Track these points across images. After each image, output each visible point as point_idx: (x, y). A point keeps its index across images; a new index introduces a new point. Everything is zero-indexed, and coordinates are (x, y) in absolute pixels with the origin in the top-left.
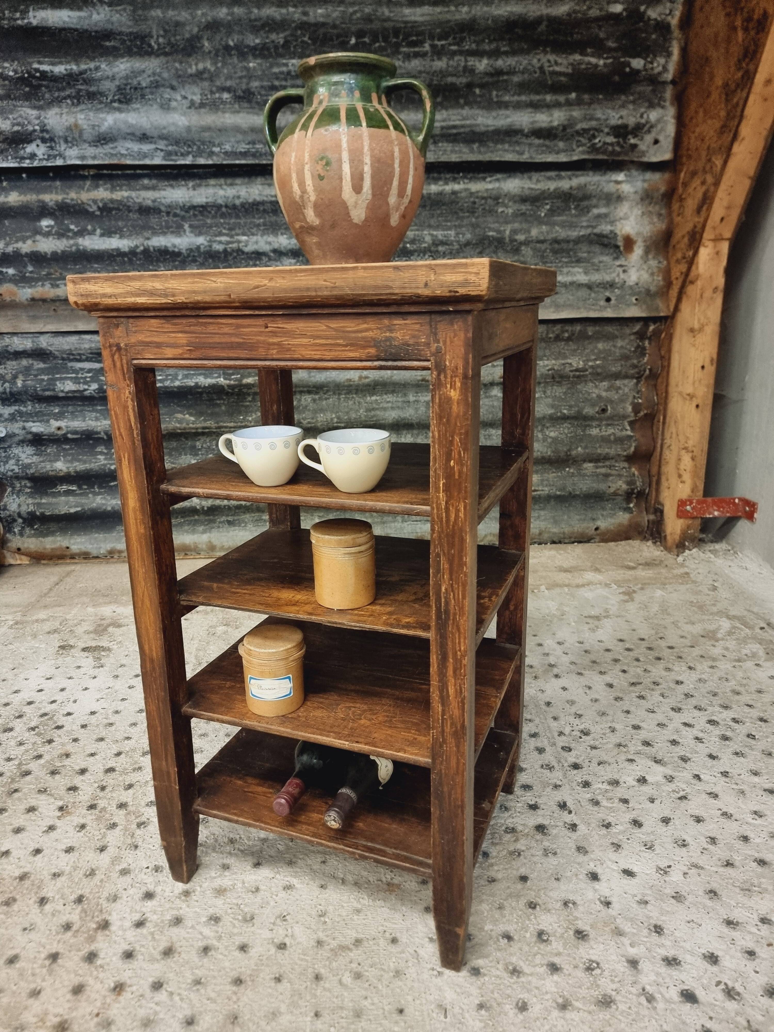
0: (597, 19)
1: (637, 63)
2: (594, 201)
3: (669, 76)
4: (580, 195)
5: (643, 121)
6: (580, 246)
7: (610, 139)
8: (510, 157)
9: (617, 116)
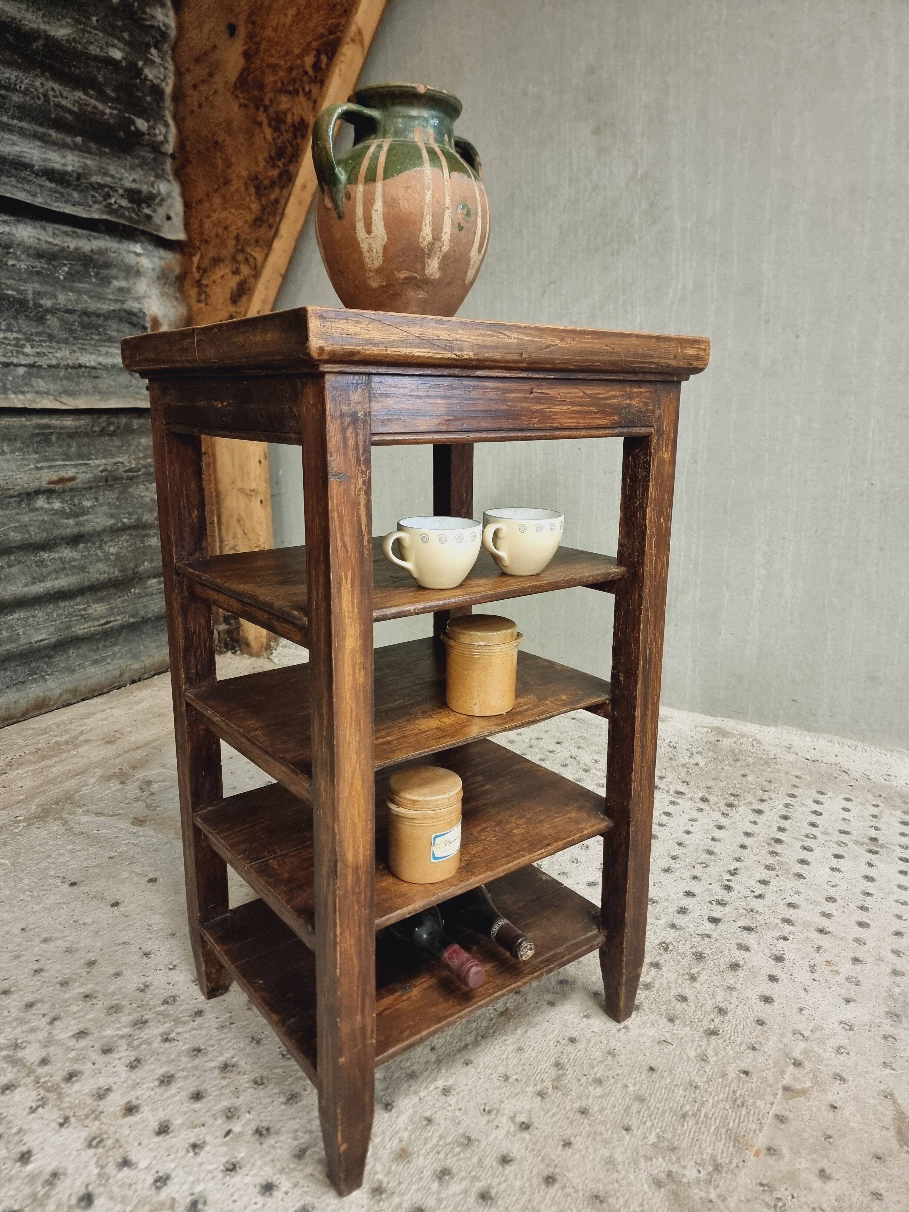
0: (96, 58)
1: (142, 124)
2: (114, 272)
3: (170, 148)
4: (101, 260)
5: (155, 191)
6: (109, 322)
7: (124, 203)
8: (21, 196)
9: (131, 179)
